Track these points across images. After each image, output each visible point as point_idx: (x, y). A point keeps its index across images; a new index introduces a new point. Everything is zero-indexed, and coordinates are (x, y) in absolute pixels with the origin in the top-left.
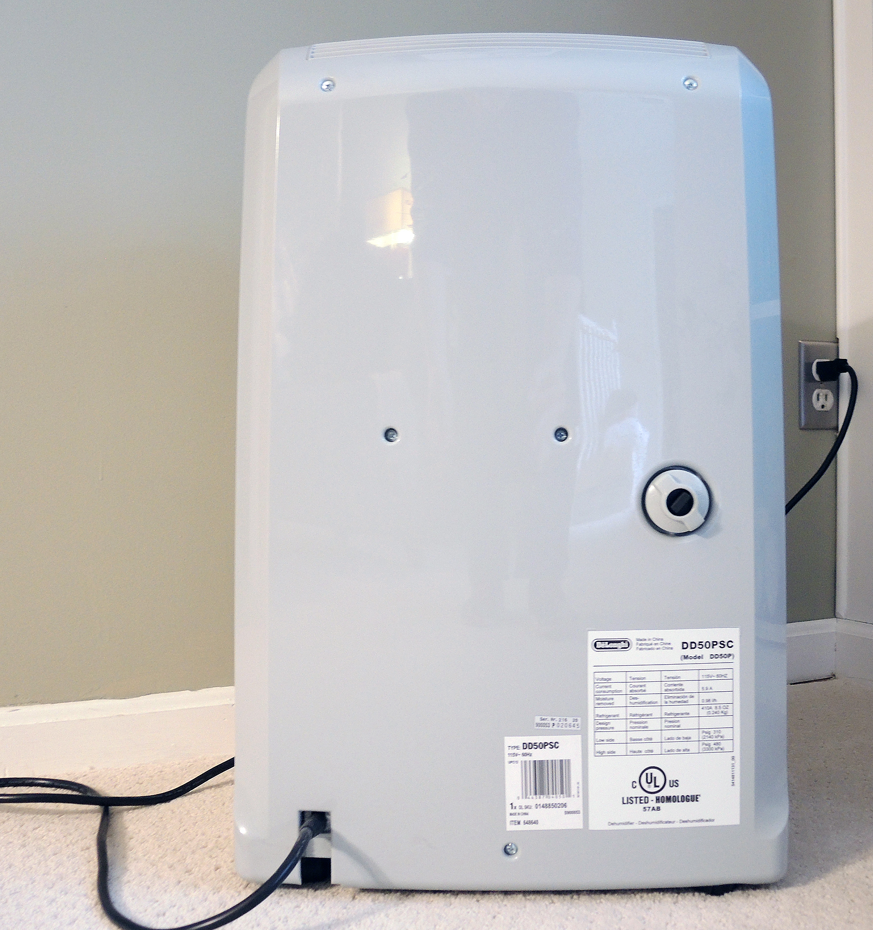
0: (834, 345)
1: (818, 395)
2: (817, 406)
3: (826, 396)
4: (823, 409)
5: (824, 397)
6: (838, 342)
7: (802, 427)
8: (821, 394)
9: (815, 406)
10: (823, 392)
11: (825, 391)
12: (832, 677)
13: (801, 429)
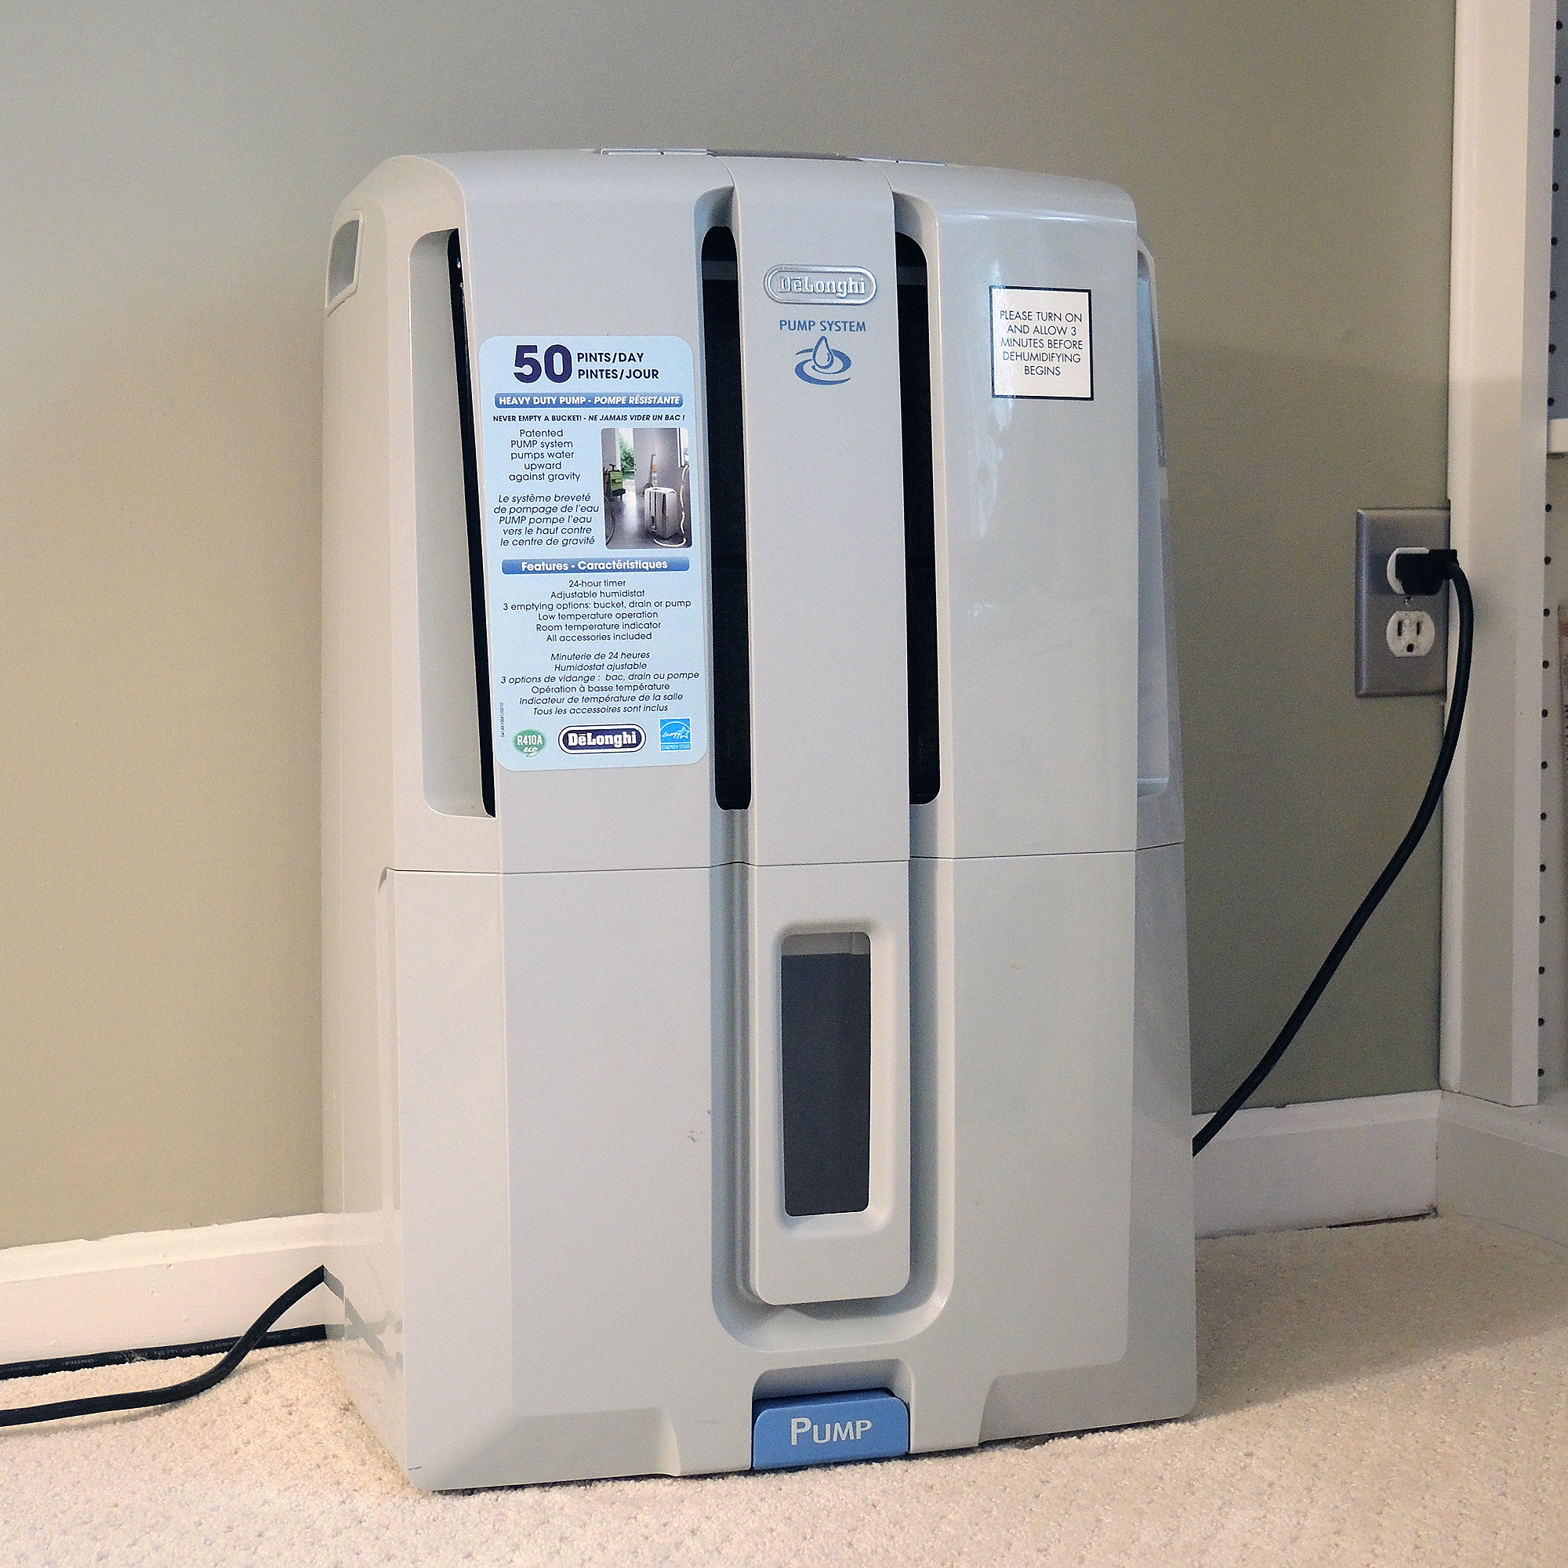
0: (1440, 514)
1: (1400, 624)
2: (1397, 646)
3: (1418, 625)
4: (1409, 654)
5: (1415, 627)
6: (1449, 509)
7: (1361, 692)
8: (1407, 622)
9: (1393, 648)
10: (1410, 617)
11: (1415, 615)
12: (1433, 1212)
13: (1359, 696)
